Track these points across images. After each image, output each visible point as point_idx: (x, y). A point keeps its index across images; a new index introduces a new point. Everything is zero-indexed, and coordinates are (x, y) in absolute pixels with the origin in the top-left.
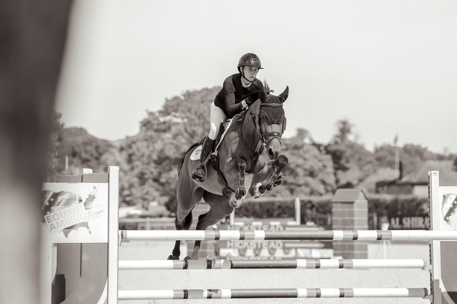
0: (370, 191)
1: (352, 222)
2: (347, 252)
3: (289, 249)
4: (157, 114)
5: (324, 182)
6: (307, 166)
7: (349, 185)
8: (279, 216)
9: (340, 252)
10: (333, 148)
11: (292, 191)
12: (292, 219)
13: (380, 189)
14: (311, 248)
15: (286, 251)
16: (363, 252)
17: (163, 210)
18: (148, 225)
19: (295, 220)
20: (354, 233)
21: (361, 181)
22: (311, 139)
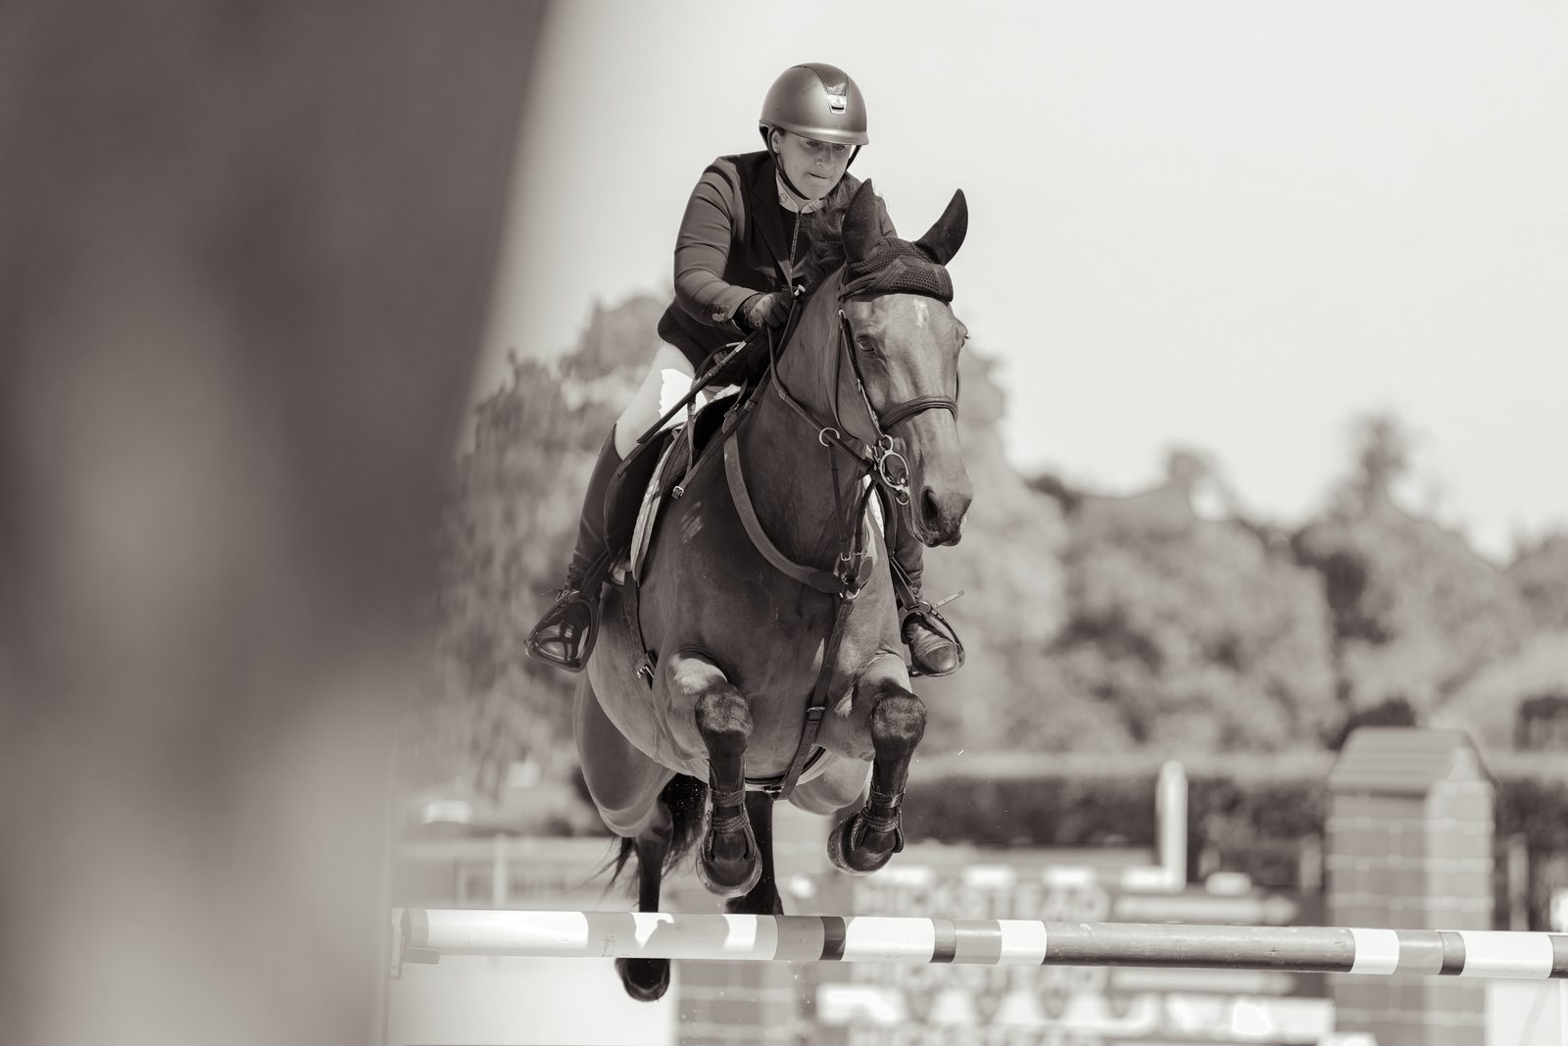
0: (1493, 739)
1: (1419, 881)
2: (1392, 1014)
3: (1133, 994)
4: (554, 372)
5: (1282, 695)
6: (1209, 620)
7: (1396, 714)
8: (1084, 841)
9: (1361, 1015)
10: (1326, 542)
11: (1138, 731)
12: (1141, 855)
13: (1536, 728)
14: (1229, 995)
15: (1120, 1004)
16: (1466, 1017)
17: (561, 800)
18: (500, 879)
19: (1157, 861)
20: (1447, 943)
21: (1449, 688)
22: (1227, 494)
